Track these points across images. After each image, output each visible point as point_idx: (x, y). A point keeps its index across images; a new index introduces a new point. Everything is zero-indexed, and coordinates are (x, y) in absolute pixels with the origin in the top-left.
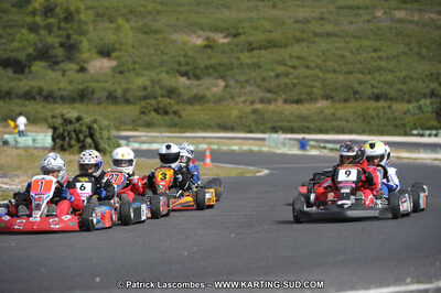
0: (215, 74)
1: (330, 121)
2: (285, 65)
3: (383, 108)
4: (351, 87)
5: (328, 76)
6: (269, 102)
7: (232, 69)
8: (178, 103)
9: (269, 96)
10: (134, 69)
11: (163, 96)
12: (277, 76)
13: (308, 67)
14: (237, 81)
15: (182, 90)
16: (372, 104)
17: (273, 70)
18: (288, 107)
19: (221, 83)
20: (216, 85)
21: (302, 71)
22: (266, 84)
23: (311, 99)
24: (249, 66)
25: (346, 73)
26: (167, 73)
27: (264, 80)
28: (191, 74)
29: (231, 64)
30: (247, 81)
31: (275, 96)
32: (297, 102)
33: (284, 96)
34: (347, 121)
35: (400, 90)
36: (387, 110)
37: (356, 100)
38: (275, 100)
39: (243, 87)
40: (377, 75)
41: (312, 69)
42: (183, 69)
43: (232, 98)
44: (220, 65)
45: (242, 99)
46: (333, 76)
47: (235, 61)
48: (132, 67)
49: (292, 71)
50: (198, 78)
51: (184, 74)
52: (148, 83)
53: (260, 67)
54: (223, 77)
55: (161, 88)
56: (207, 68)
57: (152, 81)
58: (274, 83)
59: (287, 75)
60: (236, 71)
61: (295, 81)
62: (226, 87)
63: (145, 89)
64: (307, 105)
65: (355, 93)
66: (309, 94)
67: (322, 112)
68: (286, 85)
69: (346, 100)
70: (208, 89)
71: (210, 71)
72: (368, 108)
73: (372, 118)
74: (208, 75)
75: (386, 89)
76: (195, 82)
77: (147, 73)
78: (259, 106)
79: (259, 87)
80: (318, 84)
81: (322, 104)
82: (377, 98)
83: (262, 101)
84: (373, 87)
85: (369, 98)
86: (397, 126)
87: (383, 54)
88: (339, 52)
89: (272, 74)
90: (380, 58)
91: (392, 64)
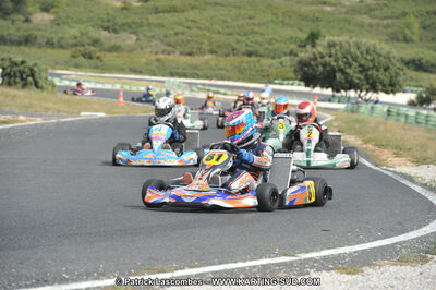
2: (182, 25)
5: (214, 35)
6: (169, 53)
7: (142, 26)
8: (100, 51)
9: (169, 48)
11: (89, 45)
12: (176, 34)
13: (199, 28)
14: (145, 36)
15: (104, 40)
16: (246, 59)
17: (173, 29)
18: (183, 58)
19: (134, 37)
20: (130, 39)
22: (167, 40)
27: (166, 36)
30: (153, 37)
31: (174, 49)
32: (190, 54)
33: (181, 50)
34: (227, 71)
36: (257, 64)
37: (234, 55)
38: (174, 52)
40: (250, 36)
42: (105, 24)
43: (142, 48)
44: (134, 23)
45: (149, 50)
46: (218, 36)
47: (144, 21)
49: (187, 30)
50: (116, 31)
51: (107, 29)
52: (78, 34)
53: (163, 26)
54: (135, 33)
55: (88, 38)
56: (123, 25)
57: (81, 33)
58: (173, 39)
59: (183, 33)
60: (145, 28)
61: (189, 38)
62: (137, 40)
63: (76, 38)
64: (197, 57)
65: (234, 50)
66: (199, 49)
67: (207, 63)
68: (183, 41)
69: (227, 55)
70: (124, 41)
71: (126, 27)
72: (242, 62)
73: (245, 69)
74: (125, 30)
75: (257, 48)
76: (113, 35)
78: (161, 56)
79: (162, 41)
80: (206, 41)
81: (208, 57)
82: (250, 54)
83: (164, 52)
84: (247, 45)
85: (244, 54)
86: (263, 76)
87: (256, 21)
88: (222, 18)
89: (172, 32)
90: (254, 24)
91: (263, 29)
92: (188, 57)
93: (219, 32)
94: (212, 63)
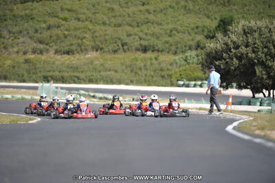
2: (57, 17)
5: (98, 28)
6: (41, 53)
7: (5, 20)
9: (41, 46)
12: (49, 28)
13: (79, 20)
14: (10, 32)
16: (140, 55)
17: (45, 22)
18: (59, 57)
22: (38, 35)
27: (36, 31)
30: (21, 32)
31: (47, 47)
32: (68, 53)
33: (55, 47)
34: (116, 71)
35: (167, 43)
36: (154, 61)
37: (125, 51)
38: (47, 51)
40: (144, 27)
43: (5, 48)
45: (15, 49)
46: (103, 28)
47: (8, 12)
49: (63, 22)
53: (32, 19)
58: (46, 34)
59: (58, 27)
60: (10, 22)
61: (66, 33)
64: (77, 56)
65: (123, 44)
66: (79, 45)
68: (58, 36)
69: (115, 52)
72: (136, 59)
73: (140, 69)
78: (30, 56)
79: (31, 38)
80: (88, 36)
81: (92, 55)
82: (145, 50)
83: (34, 52)
84: (141, 39)
85: (137, 50)
86: (163, 77)
87: (151, 8)
88: (108, 5)
89: (44, 25)
90: (148, 11)
91: (160, 18)
92: (66, 57)
93: (104, 24)
94: (96, 62)
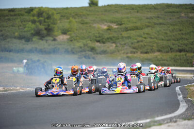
0: (111, 41)
1: (160, 61)
3: (183, 55)
4: (169, 46)
10: (77, 39)
21: (149, 40)
23: (153, 52)
24: (126, 38)
25: (168, 40)
26: (91, 41)
28: (101, 41)
29: (118, 36)
39: (123, 47)
41: (153, 38)
48: (75, 38)
77: (82, 41)
